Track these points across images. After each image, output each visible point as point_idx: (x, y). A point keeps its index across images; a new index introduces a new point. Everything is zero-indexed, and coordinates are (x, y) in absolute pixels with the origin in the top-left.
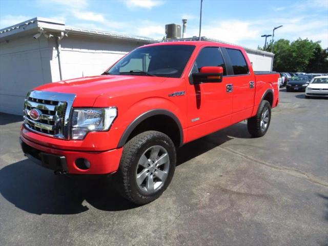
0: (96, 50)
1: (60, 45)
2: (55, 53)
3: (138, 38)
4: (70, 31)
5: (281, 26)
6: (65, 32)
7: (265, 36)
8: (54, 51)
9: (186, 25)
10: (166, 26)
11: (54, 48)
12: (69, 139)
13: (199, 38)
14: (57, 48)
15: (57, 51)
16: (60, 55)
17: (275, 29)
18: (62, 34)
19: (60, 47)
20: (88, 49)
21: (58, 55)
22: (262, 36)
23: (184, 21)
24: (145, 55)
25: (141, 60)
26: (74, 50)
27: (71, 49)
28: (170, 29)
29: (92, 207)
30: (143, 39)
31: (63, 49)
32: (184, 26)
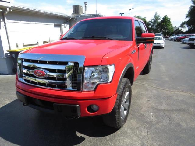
0: (31, 21)
1: (6, 18)
2: (2, 23)
3: (58, 14)
4: (14, 7)
5: (133, 8)
6: (10, 8)
7: (120, 14)
8: (1, 22)
9: (86, 6)
10: (73, 6)
11: (2, 20)
12: (81, 91)
13: (96, 15)
14: (4, 20)
15: (4, 22)
16: (7, 25)
17: (130, 10)
18: (8, 9)
19: (6, 20)
20: (26, 21)
21: (5, 26)
22: (119, 14)
23: (86, 4)
24: (62, 25)
25: (60, 28)
26: (16, 21)
27: (14, 21)
28: (76, 9)
29: (87, 137)
30: (61, 15)
31: (8, 21)
32: (85, 7)
